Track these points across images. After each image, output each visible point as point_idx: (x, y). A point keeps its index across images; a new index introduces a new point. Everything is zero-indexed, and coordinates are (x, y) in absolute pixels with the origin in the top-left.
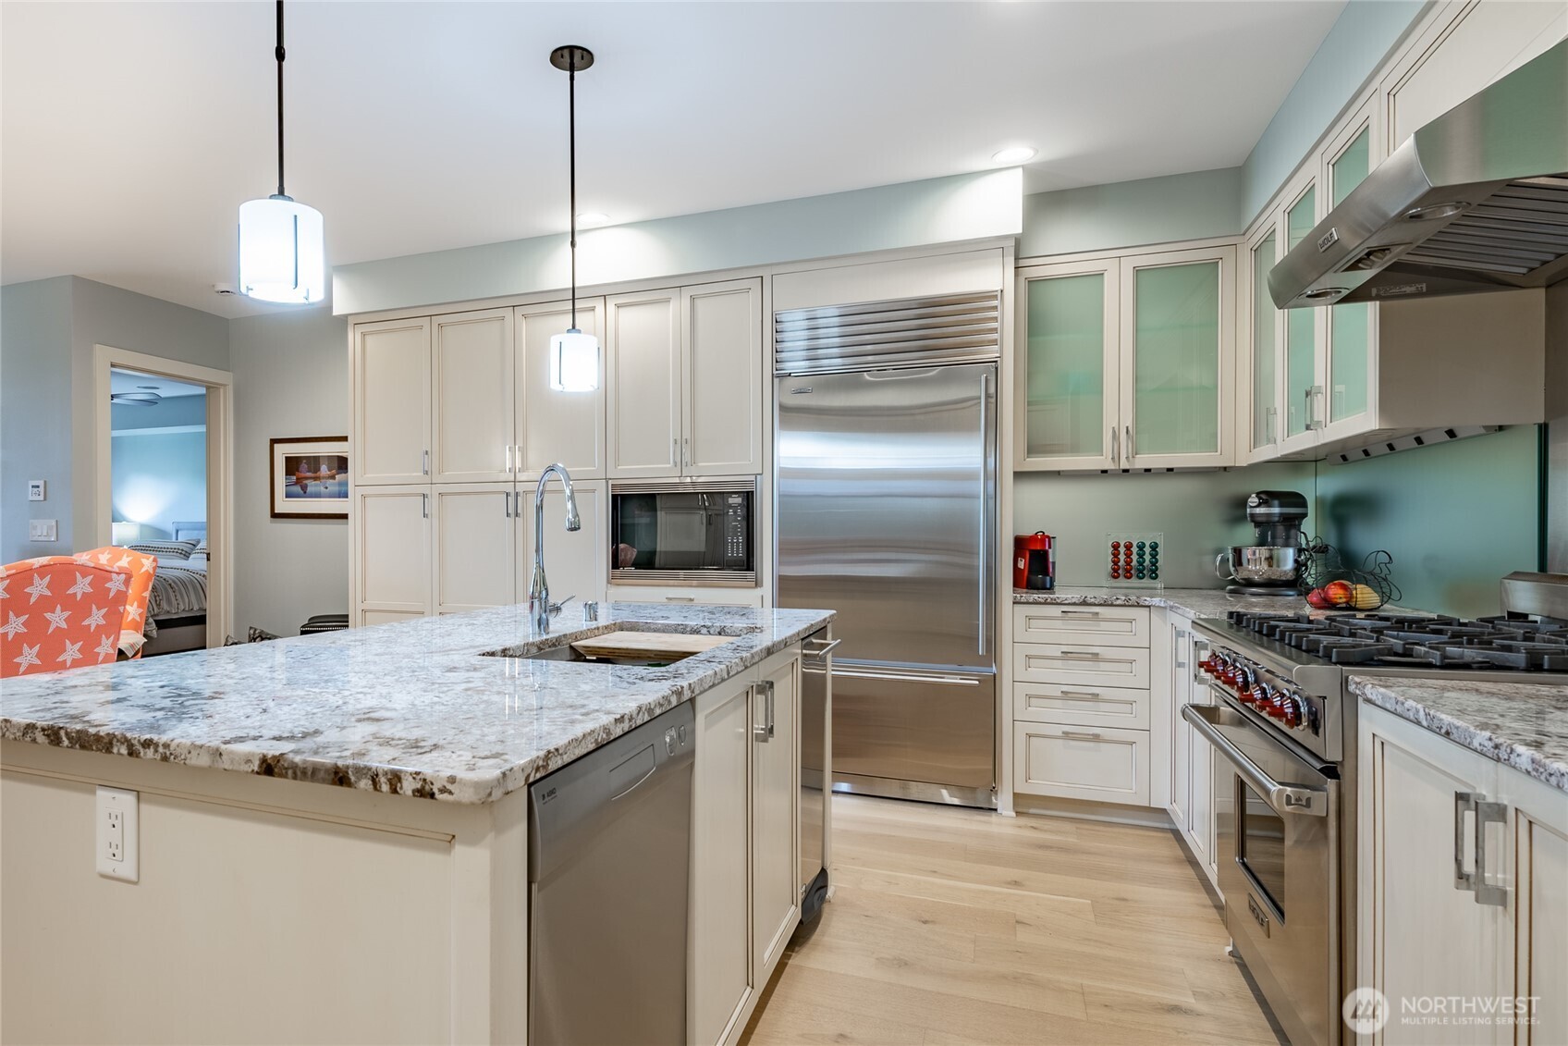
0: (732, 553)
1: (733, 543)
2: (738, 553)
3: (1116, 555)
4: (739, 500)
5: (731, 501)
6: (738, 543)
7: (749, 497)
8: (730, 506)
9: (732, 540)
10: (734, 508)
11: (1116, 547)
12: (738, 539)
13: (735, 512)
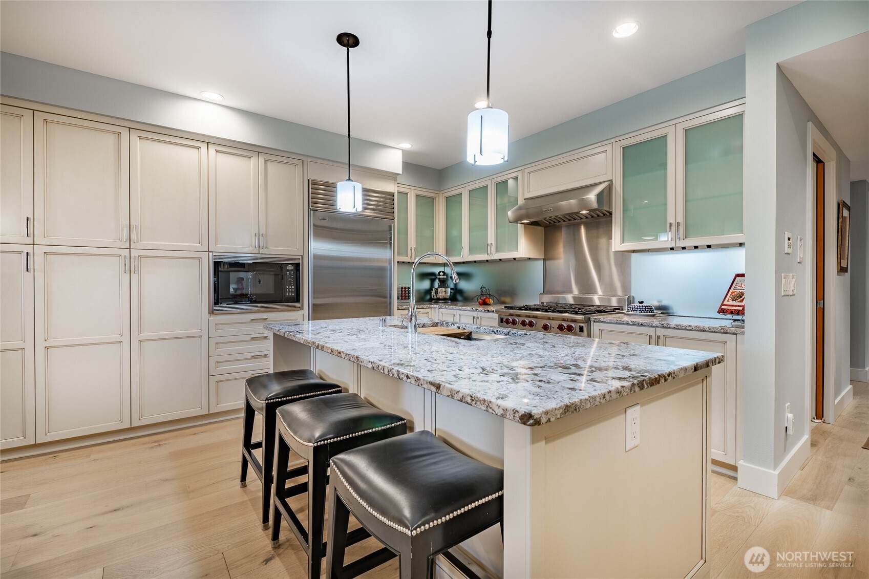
0: (289, 294)
1: (289, 289)
2: (292, 294)
3: (402, 291)
4: (292, 268)
5: (288, 268)
6: (292, 289)
7: (297, 267)
8: (288, 270)
9: (289, 287)
10: (290, 272)
11: (402, 288)
12: (292, 287)
13: (290, 274)
